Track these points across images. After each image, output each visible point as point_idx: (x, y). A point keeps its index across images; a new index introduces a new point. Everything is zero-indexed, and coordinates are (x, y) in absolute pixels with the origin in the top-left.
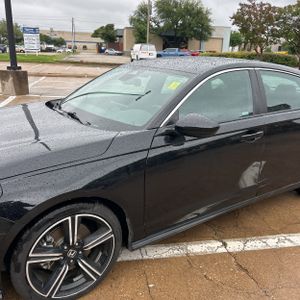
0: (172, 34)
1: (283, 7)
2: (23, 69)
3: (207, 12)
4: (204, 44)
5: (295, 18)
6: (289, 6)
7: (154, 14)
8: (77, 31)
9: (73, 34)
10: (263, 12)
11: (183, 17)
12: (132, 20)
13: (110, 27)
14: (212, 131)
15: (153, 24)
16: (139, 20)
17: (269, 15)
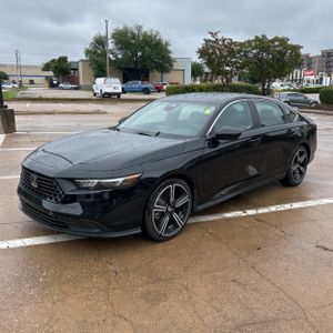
0: (132, 66)
1: (243, 41)
2: (10, 107)
3: (167, 44)
4: (166, 76)
5: (255, 51)
6: (249, 41)
7: (111, 46)
8: (22, 64)
9: (19, 67)
10: (226, 46)
11: (142, 49)
12: (88, 52)
13: (63, 59)
14: (235, 136)
15: (111, 56)
16: (95, 52)
17: (231, 49)
